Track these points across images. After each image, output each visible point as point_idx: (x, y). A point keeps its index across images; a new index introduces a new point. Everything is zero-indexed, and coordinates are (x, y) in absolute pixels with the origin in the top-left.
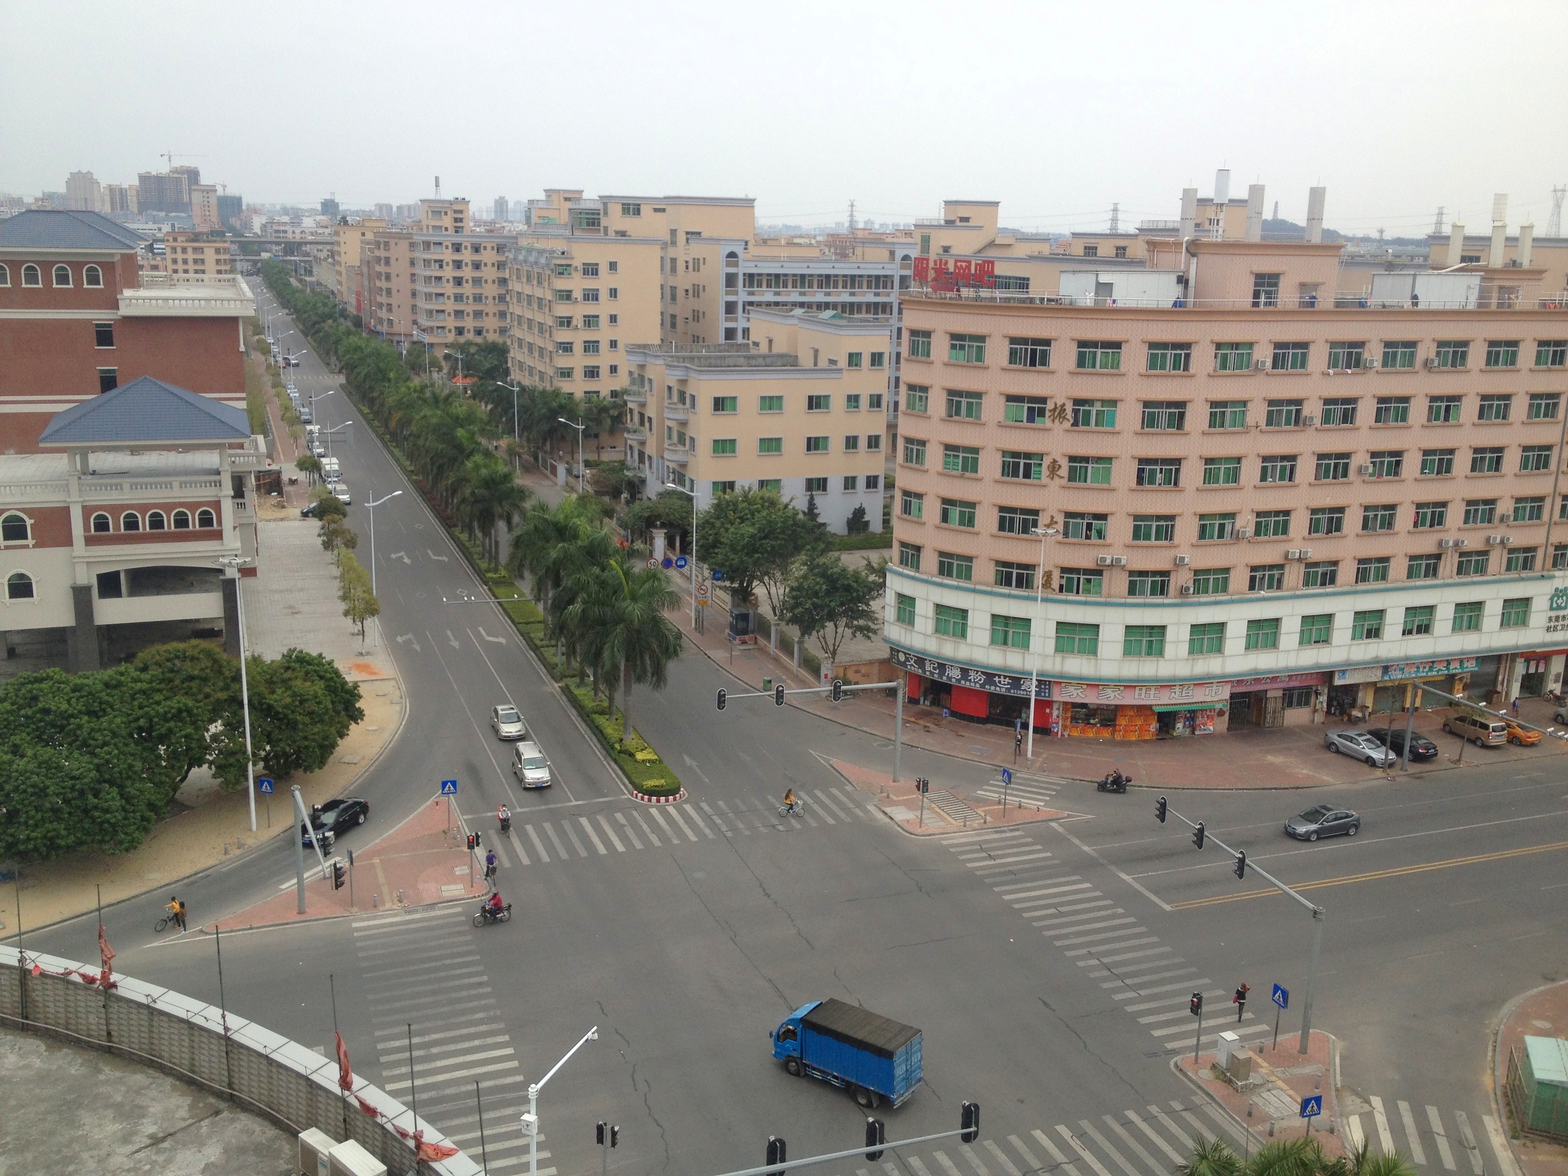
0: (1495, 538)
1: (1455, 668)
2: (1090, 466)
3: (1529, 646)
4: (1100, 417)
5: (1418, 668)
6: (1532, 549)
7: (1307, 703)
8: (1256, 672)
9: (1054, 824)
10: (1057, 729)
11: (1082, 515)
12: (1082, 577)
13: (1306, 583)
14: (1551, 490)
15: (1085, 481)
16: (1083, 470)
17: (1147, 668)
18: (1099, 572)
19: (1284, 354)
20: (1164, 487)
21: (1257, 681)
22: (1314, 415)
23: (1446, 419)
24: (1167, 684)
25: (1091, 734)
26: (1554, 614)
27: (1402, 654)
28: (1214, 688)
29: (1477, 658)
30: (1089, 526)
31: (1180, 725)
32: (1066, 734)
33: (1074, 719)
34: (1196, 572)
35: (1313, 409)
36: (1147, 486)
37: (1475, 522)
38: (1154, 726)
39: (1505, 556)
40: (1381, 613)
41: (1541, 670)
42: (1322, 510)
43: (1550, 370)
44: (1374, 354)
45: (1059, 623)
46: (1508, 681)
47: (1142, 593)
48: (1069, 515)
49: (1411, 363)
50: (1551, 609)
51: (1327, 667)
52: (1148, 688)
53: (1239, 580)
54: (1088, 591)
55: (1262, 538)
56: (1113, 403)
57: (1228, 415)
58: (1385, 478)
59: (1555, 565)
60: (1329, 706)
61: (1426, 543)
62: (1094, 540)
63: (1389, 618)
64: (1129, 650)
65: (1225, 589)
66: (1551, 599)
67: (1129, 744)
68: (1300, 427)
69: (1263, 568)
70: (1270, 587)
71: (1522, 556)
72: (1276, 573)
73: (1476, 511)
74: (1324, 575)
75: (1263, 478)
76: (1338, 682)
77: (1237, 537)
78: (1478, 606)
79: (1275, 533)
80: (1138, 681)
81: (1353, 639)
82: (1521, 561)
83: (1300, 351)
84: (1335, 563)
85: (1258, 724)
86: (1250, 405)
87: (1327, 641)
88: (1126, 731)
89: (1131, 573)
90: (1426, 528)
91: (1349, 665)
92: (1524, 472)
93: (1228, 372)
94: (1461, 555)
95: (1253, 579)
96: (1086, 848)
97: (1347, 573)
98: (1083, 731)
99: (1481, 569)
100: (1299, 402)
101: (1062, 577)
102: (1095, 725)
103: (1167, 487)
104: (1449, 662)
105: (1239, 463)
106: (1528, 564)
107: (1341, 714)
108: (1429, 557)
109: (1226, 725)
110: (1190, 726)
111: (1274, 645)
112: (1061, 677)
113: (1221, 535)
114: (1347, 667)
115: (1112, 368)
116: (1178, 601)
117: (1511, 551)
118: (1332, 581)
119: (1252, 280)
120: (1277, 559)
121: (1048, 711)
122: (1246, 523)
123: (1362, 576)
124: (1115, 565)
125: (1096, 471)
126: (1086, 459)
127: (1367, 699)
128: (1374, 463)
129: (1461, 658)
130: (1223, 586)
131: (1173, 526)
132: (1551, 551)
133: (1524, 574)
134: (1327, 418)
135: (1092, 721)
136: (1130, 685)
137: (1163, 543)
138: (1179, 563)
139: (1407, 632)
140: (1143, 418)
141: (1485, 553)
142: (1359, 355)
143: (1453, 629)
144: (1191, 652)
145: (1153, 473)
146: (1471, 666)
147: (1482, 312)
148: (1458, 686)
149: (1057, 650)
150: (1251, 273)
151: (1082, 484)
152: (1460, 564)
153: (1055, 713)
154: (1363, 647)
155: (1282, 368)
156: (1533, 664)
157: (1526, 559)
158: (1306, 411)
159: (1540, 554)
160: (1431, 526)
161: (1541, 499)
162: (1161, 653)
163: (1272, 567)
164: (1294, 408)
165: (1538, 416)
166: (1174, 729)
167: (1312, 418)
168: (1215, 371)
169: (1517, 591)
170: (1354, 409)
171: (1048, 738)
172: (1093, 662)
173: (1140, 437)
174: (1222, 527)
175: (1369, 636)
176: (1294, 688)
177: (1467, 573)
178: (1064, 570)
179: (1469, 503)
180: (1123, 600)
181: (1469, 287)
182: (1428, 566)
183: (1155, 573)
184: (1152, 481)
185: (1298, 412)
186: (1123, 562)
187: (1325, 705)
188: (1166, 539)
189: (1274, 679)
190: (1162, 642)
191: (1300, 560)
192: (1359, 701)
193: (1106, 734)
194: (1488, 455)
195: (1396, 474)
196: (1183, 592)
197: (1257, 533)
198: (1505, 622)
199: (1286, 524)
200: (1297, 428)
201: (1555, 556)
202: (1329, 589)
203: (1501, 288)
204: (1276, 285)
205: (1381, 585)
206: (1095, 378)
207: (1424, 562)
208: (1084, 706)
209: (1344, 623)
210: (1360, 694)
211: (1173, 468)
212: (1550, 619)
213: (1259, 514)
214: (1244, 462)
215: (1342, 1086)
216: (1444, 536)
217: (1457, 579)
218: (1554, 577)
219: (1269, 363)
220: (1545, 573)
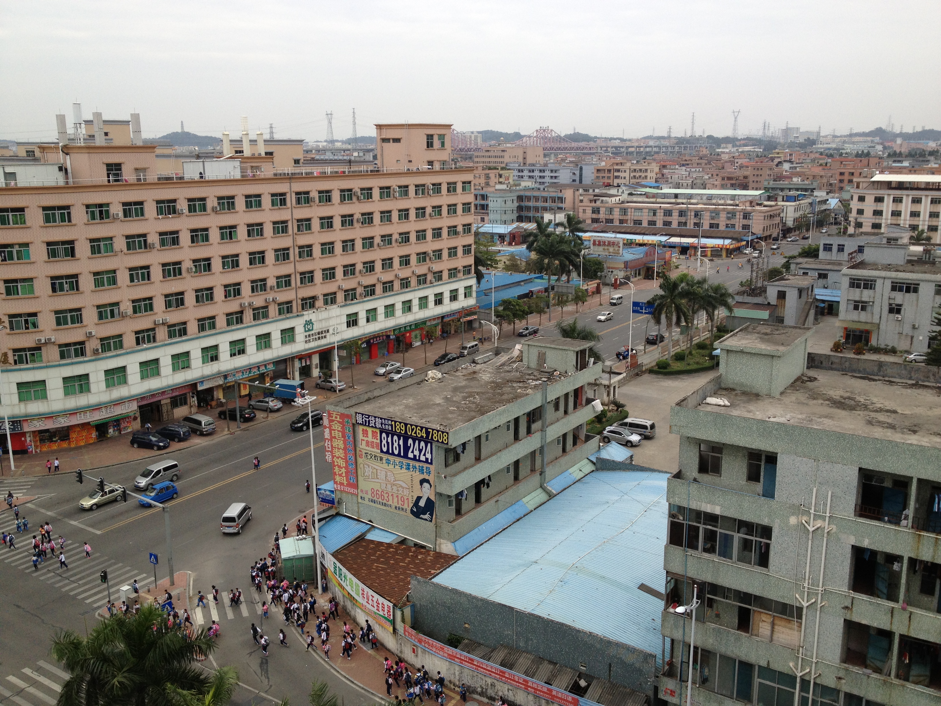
0: (269, 299)
1: (263, 370)
2: (19, 285)
3: (299, 352)
4: (20, 254)
5: (243, 373)
6: (290, 302)
7: (186, 403)
8: (150, 391)
9: (29, 505)
10: (32, 449)
11: (20, 315)
12: (28, 353)
13: (170, 337)
14: (293, 271)
15: (18, 294)
16: (15, 288)
17: (82, 400)
18: (39, 349)
19: (129, 209)
20: (70, 292)
21: (153, 396)
22: (154, 242)
23: (231, 238)
24: (97, 407)
25: (55, 447)
26: (307, 334)
27: (232, 367)
28: (127, 405)
29: (273, 362)
30: (26, 322)
31: (111, 430)
32: (38, 451)
33: (42, 440)
34: (102, 339)
35: (153, 239)
36: (59, 293)
37: (257, 291)
38: (94, 434)
39: (277, 308)
40: (216, 347)
41: (308, 363)
42: (171, 295)
43: (280, 209)
44: (183, 206)
45: (18, 384)
46: (293, 372)
47: (69, 357)
48: (11, 316)
49: (205, 210)
50: (306, 331)
51: (191, 381)
52: (85, 412)
53: (129, 340)
54: (33, 361)
55: (138, 315)
56: (27, 245)
57: (102, 246)
58: (203, 273)
59: (303, 309)
60: (199, 403)
61: (233, 306)
62: (31, 330)
63: (221, 348)
64: (68, 392)
65: (121, 347)
66: (305, 326)
67: (80, 447)
68: (148, 249)
69: (142, 331)
70: (149, 341)
71: (285, 306)
72: (151, 333)
73: (257, 285)
74: (180, 330)
75: (132, 280)
76: (200, 388)
77: (123, 316)
78: (268, 335)
79: (146, 311)
80: (77, 409)
81: (203, 363)
82: (285, 309)
83: (138, 207)
84: (185, 323)
85: (159, 420)
86: (114, 240)
87: (188, 367)
88: (77, 441)
89: (60, 346)
90: (232, 298)
91: (204, 378)
92: (277, 263)
93: (96, 221)
94: (254, 310)
95: (137, 339)
96: (49, 513)
97: (192, 328)
98: (50, 447)
99: (266, 316)
100: (144, 235)
101: (15, 355)
102: (56, 441)
103: (72, 292)
104: (259, 367)
105: (115, 273)
106: (289, 310)
107: (207, 406)
108: (237, 313)
109: (140, 425)
110: (117, 430)
111: (158, 374)
112: (26, 416)
113: (113, 316)
114: (203, 379)
115: (21, 224)
116: (93, 358)
117: (279, 304)
118: (185, 334)
119: (105, 167)
120: (150, 325)
121: (23, 439)
122: (127, 307)
123: (202, 328)
124: (48, 342)
125: (23, 287)
126: (15, 281)
127: (220, 395)
128: (196, 266)
129: (265, 364)
130: (120, 345)
131: (81, 315)
132: (300, 302)
133: (288, 315)
134: (163, 243)
135: (54, 439)
136: (73, 412)
137: (76, 325)
138: (90, 336)
139: (232, 355)
140: (48, 253)
141: (266, 307)
142: (174, 207)
143: (257, 349)
144: (108, 386)
145: (61, 284)
146: (271, 367)
147: (244, 180)
148: (268, 379)
149: (20, 400)
150: (103, 163)
151: (16, 297)
152: (254, 315)
153: (28, 439)
154: (209, 367)
155: (130, 217)
156: (303, 361)
157: (288, 307)
158: (150, 240)
159: (294, 304)
160: (235, 296)
161: (289, 276)
162: (89, 391)
163: (148, 330)
164: (142, 239)
165: (279, 233)
166: (108, 433)
167: (153, 244)
168: (88, 221)
169: (287, 324)
170: (178, 237)
171: (26, 456)
172: (45, 403)
173: (49, 264)
174: (112, 311)
175: (212, 360)
176: (176, 396)
177: (259, 319)
178: (15, 350)
179: (253, 282)
180: (58, 363)
181: (235, 167)
182: (237, 318)
183: (75, 344)
184: (62, 289)
185: (145, 241)
186: (53, 340)
187: (196, 402)
188: (78, 323)
189: (163, 393)
190: (88, 384)
191: (163, 324)
192: (215, 396)
193: (65, 445)
194: (257, 256)
195: (209, 270)
196: (95, 352)
197: (135, 312)
198: (284, 342)
199: (151, 305)
200: (146, 250)
201: (302, 304)
202: (184, 338)
203: (252, 167)
204: (120, 170)
205: (213, 331)
206: (11, 231)
207: (235, 316)
208: (47, 431)
209: (196, 356)
210: (215, 393)
211: (74, 280)
212: (306, 336)
213: (133, 301)
214: (118, 273)
215: (193, 595)
216: (242, 301)
217: (254, 323)
218: (303, 315)
219: (121, 214)
220: (299, 314)
